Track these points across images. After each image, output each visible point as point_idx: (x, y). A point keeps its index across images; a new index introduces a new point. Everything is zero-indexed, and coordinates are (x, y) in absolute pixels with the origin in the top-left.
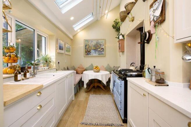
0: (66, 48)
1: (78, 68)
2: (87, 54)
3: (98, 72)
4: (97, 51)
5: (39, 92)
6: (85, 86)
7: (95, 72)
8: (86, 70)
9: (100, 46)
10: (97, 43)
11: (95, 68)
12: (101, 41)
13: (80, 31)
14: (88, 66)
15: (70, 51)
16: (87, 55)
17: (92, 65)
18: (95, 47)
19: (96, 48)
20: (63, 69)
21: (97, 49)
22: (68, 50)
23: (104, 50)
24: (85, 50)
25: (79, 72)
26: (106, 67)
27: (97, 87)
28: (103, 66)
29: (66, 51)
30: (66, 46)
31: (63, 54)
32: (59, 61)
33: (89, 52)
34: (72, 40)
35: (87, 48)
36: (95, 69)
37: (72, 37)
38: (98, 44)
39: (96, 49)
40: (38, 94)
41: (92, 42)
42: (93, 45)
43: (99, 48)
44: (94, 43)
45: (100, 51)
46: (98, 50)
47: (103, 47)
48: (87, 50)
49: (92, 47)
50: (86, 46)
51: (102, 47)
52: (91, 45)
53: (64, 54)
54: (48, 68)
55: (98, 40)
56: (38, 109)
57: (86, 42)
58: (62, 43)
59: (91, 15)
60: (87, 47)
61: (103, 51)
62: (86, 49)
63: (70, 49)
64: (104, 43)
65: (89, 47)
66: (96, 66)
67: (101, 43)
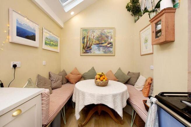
0: (46, 38)
4: (101, 46)
6: (77, 116)
7: (98, 85)
8: (82, 77)
9: (106, 39)
10: (102, 34)
11: (97, 76)
12: (109, 31)
13: (76, 15)
14: (87, 72)
15: (57, 46)
16: (85, 53)
17: (93, 69)
18: (98, 40)
19: (101, 43)
21: (102, 44)
23: (112, 45)
24: (82, 45)
25: (71, 81)
26: (115, 74)
28: (111, 71)
29: (46, 44)
30: (46, 35)
32: (16, 63)
34: (61, 28)
35: (85, 42)
36: (98, 80)
37: (62, 25)
38: (104, 36)
39: (100, 44)
41: (93, 32)
42: (94, 38)
43: (105, 43)
44: (96, 34)
45: (106, 46)
46: (104, 45)
47: (112, 41)
48: (85, 46)
49: (94, 40)
50: (84, 38)
51: (109, 40)
52: (92, 37)
53: (40, 50)
55: (103, 29)
57: (84, 32)
60: (86, 40)
61: (111, 47)
62: (84, 43)
63: (57, 42)
64: (112, 34)
65: (89, 40)
66: (100, 73)
67: (108, 34)
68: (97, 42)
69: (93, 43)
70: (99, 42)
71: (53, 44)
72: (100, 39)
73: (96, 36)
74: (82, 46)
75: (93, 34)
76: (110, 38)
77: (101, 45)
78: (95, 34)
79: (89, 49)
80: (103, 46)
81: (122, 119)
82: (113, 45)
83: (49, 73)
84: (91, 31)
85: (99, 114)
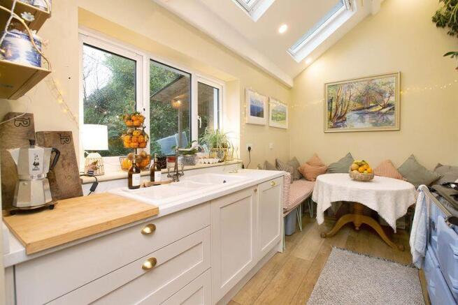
0: (273, 110)
1: (307, 165)
2: (336, 126)
3: (368, 179)
5: (149, 226)
7: (355, 180)
8: (328, 171)
9: (378, 97)
10: (368, 89)
11: (354, 166)
12: (385, 81)
14: (336, 161)
15: (284, 119)
16: (332, 128)
17: (350, 157)
18: (361, 102)
19: (366, 106)
20: (262, 166)
21: (368, 108)
22: (279, 115)
23: (393, 109)
24: (328, 113)
25: (308, 175)
26: (401, 167)
27: (360, 228)
28: (390, 162)
29: (272, 119)
30: (273, 106)
31: (263, 126)
32: (251, 145)
33: (340, 118)
34: (290, 88)
35: (334, 107)
36: (355, 172)
37: (290, 83)
38: (373, 93)
39: (364, 109)
40: (147, 230)
41: (350, 86)
42: (352, 98)
43: (377, 105)
44: (356, 91)
45: (379, 113)
46: (373, 110)
47: (392, 99)
48: (333, 114)
49: (352, 103)
50: (331, 101)
51: (386, 100)
52: (348, 98)
53: (267, 128)
54: (219, 162)
55: (371, 78)
56: (144, 268)
57: (331, 89)
58: (261, 100)
59: (344, 7)
60: (334, 104)
62: (330, 110)
63: (285, 113)
64: (394, 85)
65: (342, 103)
66: (359, 161)
67: (383, 88)
68: (359, 106)
69: (350, 108)
70: (362, 104)
71: (280, 117)
72: (365, 98)
73: (354, 95)
74: (327, 116)
75: (348, 92)
76: (387, 95)
77: (366, 110)
78: (353, 91)
79: (341, 120)
80: (372, 113)
81: (395, 232)
82: (396, 109)
83: (276, 160)
84: (346, 86)
85: (357, 228)
